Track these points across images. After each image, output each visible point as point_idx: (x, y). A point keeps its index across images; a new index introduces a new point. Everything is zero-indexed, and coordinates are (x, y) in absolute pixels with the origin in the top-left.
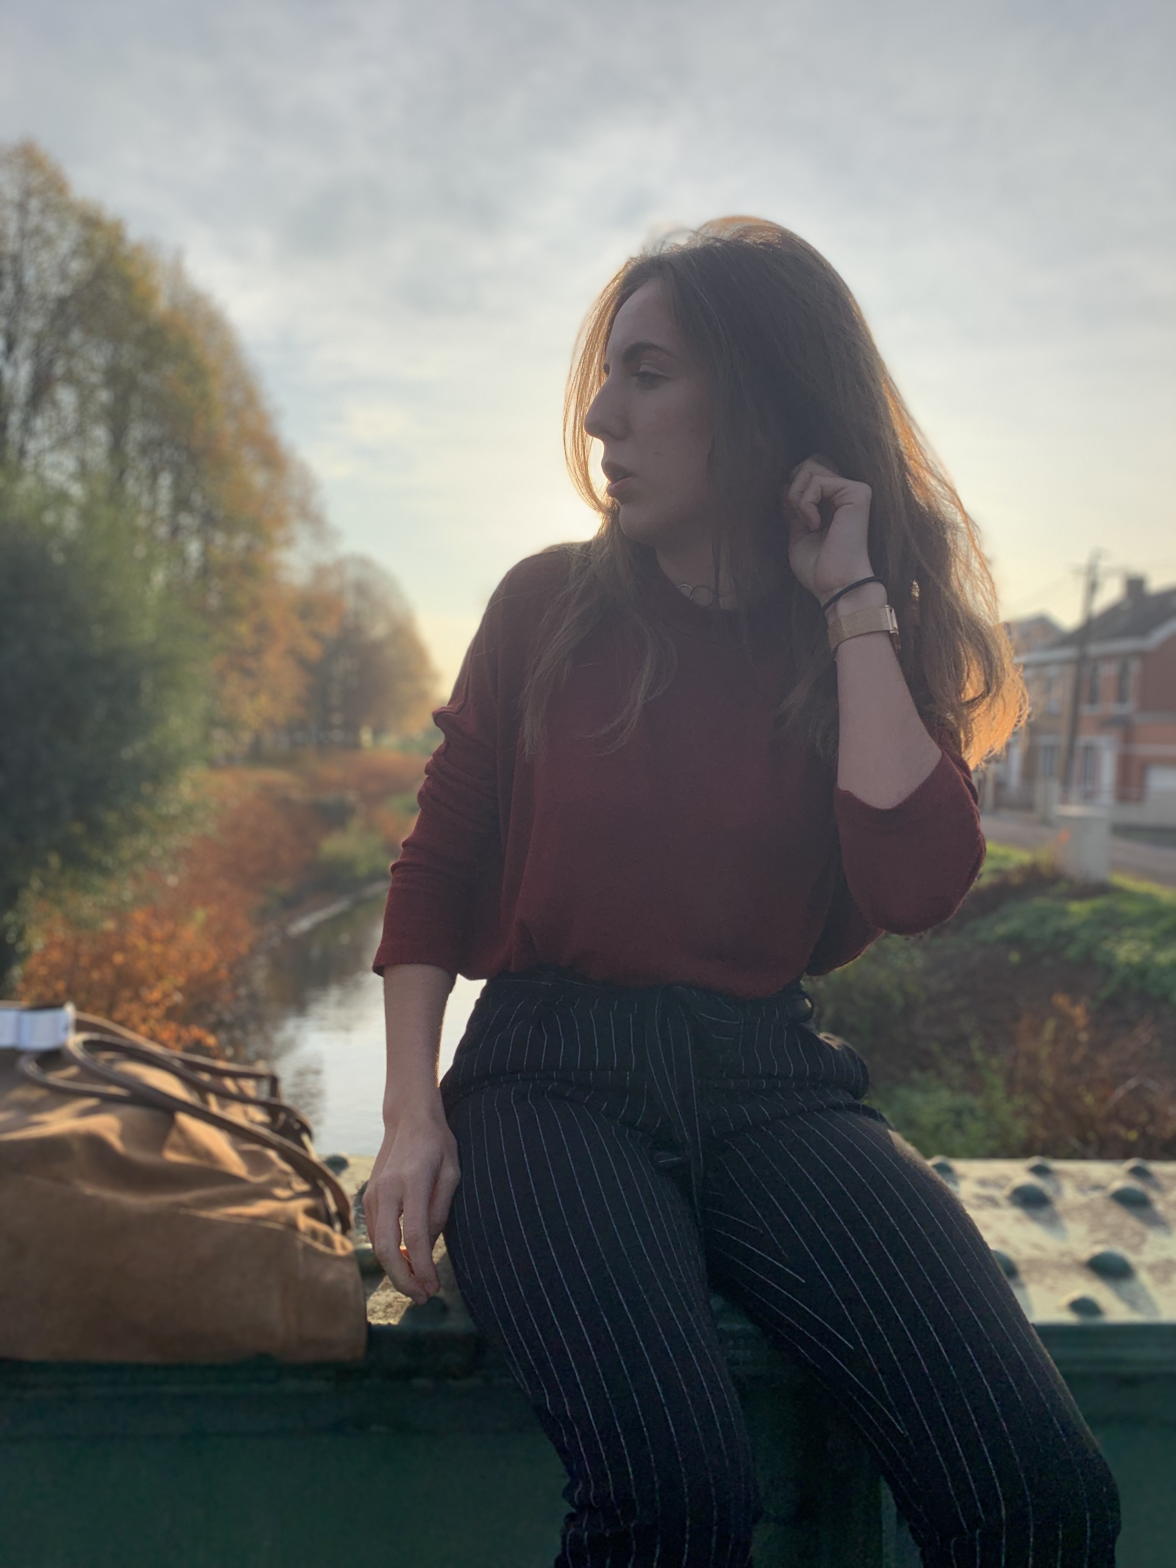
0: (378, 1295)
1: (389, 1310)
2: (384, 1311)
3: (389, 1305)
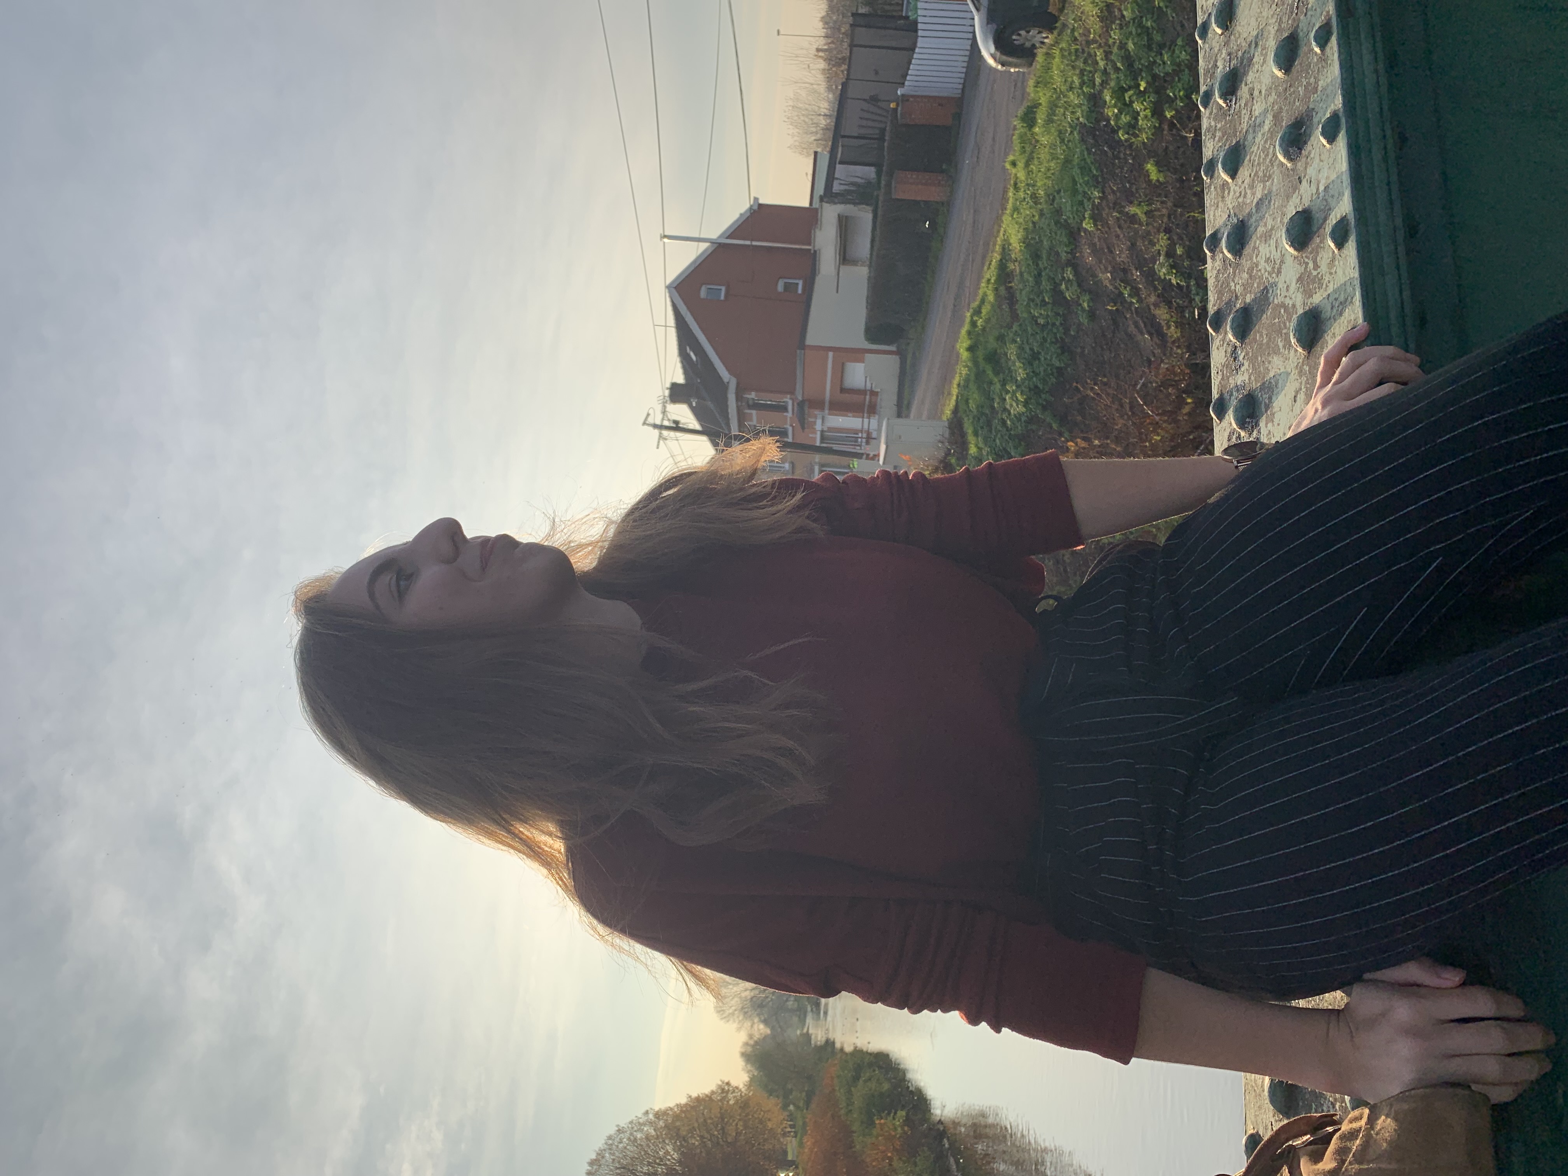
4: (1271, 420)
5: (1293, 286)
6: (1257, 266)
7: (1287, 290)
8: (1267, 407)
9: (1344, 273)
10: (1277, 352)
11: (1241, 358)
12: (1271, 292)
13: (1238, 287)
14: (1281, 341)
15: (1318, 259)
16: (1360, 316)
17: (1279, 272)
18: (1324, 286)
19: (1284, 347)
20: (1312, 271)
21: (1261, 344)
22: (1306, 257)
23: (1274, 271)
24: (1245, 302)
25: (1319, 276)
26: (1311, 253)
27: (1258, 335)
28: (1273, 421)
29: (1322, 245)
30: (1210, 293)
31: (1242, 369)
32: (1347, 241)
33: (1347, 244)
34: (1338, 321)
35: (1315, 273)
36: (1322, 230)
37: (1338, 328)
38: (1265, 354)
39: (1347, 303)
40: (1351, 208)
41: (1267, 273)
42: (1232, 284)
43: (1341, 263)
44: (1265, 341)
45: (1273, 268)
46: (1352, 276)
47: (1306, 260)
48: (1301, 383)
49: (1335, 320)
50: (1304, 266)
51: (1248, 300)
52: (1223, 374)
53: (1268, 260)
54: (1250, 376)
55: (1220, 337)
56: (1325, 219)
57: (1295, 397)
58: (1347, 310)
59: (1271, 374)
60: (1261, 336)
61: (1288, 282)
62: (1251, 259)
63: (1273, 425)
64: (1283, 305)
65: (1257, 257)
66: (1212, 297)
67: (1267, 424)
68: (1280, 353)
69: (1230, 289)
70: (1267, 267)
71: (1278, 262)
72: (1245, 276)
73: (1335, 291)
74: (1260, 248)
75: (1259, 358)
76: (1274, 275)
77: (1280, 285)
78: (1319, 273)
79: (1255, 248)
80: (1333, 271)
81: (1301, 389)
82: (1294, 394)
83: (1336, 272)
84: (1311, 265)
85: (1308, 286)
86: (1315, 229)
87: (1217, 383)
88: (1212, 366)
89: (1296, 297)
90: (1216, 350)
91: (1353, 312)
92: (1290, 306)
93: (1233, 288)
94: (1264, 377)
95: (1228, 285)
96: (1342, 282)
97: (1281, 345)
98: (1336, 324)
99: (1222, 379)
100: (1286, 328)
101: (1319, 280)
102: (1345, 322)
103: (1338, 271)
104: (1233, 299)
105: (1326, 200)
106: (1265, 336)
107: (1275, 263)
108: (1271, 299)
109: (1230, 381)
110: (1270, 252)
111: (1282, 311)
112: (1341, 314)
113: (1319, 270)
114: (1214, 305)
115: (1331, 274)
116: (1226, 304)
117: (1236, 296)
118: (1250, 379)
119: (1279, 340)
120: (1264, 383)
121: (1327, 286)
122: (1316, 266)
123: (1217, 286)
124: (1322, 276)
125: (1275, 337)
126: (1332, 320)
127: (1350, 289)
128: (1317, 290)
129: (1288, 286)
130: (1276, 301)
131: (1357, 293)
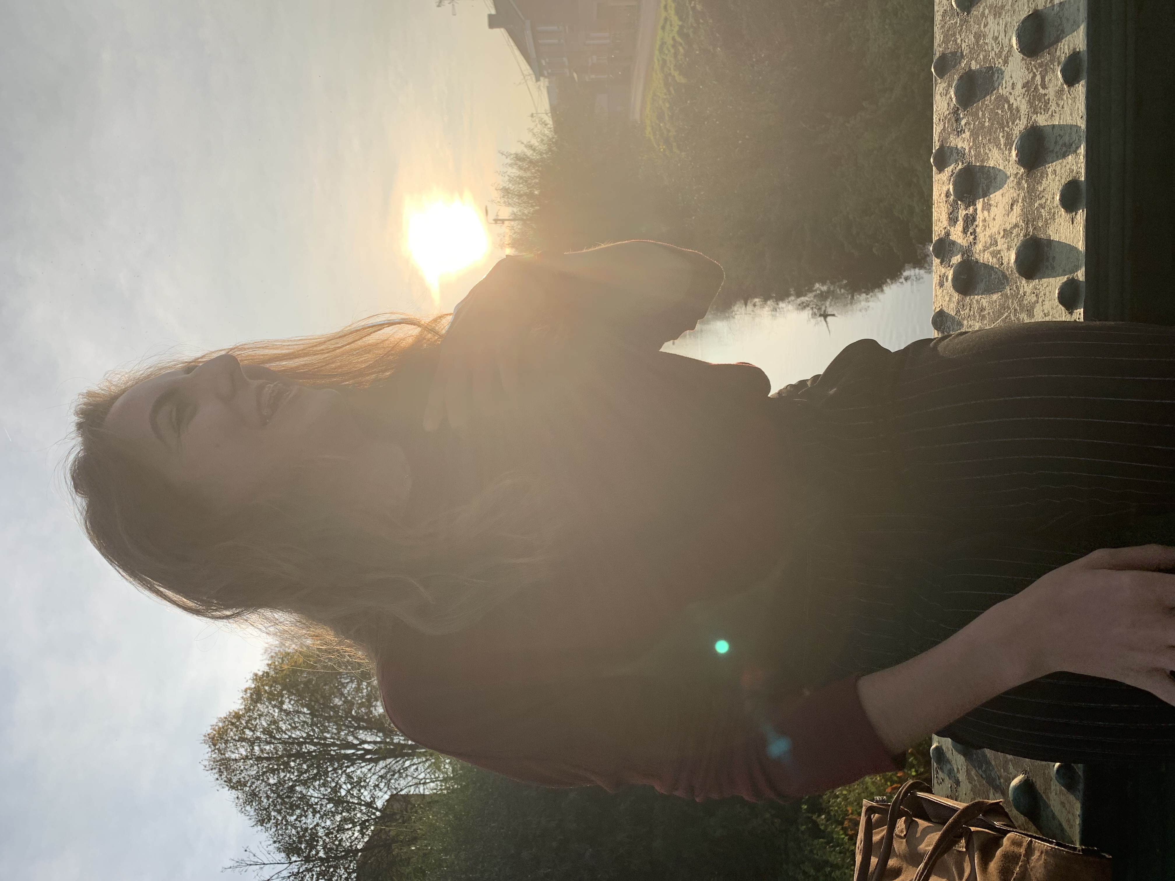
0: (1054, 807)
1: (1067, 806)
2: (1069, 812)
3: (1062, 803)
4: (987, 207)
5: (1019, 89)
6: (984, 36)
7: (1013, 89)
8: (986, 194)
9: (1071, 114)
10: (998, 146)
11: (963, 122)
12: (996, 75)
13: (964, 45)
14: (1003, 137)
15: (1047, 79)
16: (1083, 174)
17: (1006, 62)
18: (1050, 113)
19: (1005, 145)
20: (1040, 87)
21: (982, 124)
22: (1035, 66)
23: (1000, 57)
24: (970, 69)
25: (1046, 98)
26: (1041, 65)
27: (980, 113)
28: (989, 212)
29: (1052, 66)
30: (936, 29)
31: (963, 136)
32: (1078, 82)
33: (1077, 85)
34: (1060, 161)
35: (1042, 91)
36: (1053, 50)
37: (1059, 167)
38: (985, 138)
39: (1072, 150)
40: (1085, 48)
41: (994, 53)
42: (958, 36)
43: (1070, 101)
44: (987, 124)
45: (1001, 52)
46: (1079, 125)
47: (1035, 70)
48: (1018, 195)
49: (1058, 158)
50: (1031, 75)
51: (973, 68)
52: (945, 126)
53: (996, 39)
54: (970, 149)
55: (944, 85)
56: (1058, 40)
57: (1012, 205)
58: (1070, 157)
59: (991, 164)
60: (984, 115)
61: (1014, 79)
62: (979, 24)
63: (989, 216)
64: (1008, 102)
65: (985, 26)
66: (938, 37)
67: (983, 210)
68: (1000, 148)
69: (955, 41)
70: (994, 45)
71: (1006, 49)
72: (972, 37)
73: (1061, 127)
74: (989, 19)
75: (980, 139)
76: (1000, 60)
77: (1007, 76)
78: (1045, 95)
79: (983, 14)
80: (1061, 103)
81: (1018, 202)
82: (1010, 202)
83: (1063, 108)
84: (1038, 78)
85: (1034, 99)
86: (1046, 44)
87: (939, 130)
88: (935, 110)
89: (1021, 101)
90: (939, 97)
91: (1077, 163)
92: (1014, 106)
93: (959, 41)
94: (983, 161)
95: (954, 35)
96: (1070, 122)
97: (1002, 141)
98: (1058, 162)
99: (944, 129)
100: (1008, 127)
101: (1045, 101)
102: (1068, 167)
103: (1065, 106)
104: (959, 54)
105: (1060, 18)
106: (987, 120)
107: (1002, 47)
108: (996, 85)
109: (951, 139)
110: (999, 32)
111: (1006, 106)
112: (1064, 156)
113: (1046, 91)
114: (940, 46)
115: (1058, 105)
116: (951, 53)
117: (962, 53)
118: (970, 151)
119: (1001, 134)
120: (982, 167)
121: (1052, 115)
122: (1044, 87)
123: (943, 27)
124: (1049, 99)
125: (996, 129)
126: (1055, 155)
127: (1074, 137)
128: (1043, 112)
129: (1013, 84)
130: (1000, 91)
131: (1082, 146)
